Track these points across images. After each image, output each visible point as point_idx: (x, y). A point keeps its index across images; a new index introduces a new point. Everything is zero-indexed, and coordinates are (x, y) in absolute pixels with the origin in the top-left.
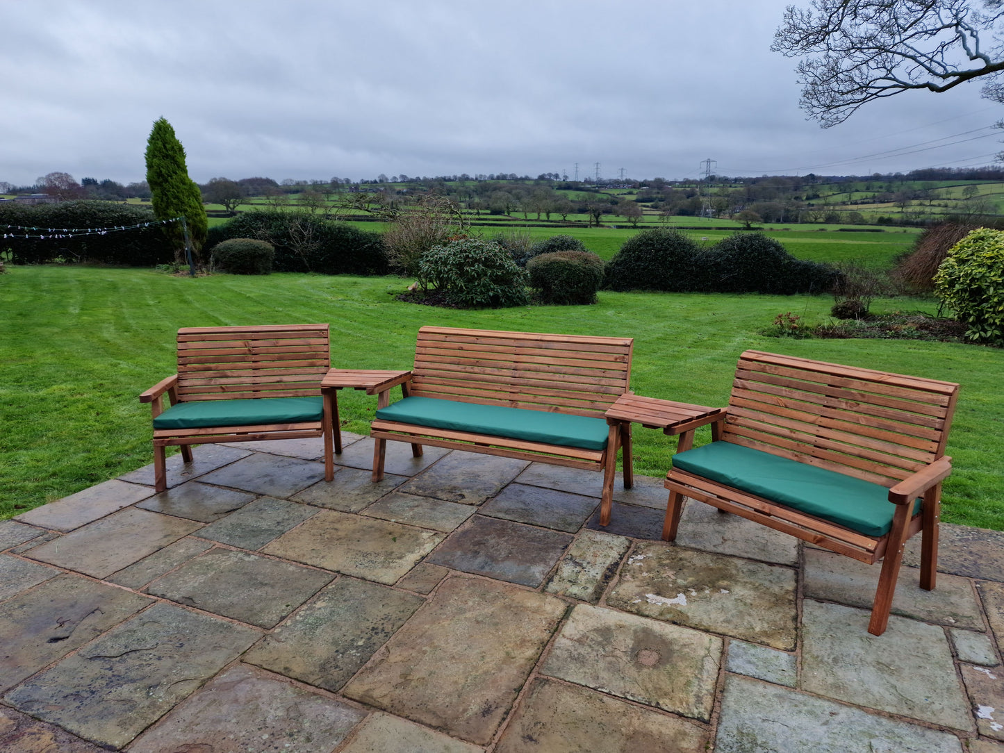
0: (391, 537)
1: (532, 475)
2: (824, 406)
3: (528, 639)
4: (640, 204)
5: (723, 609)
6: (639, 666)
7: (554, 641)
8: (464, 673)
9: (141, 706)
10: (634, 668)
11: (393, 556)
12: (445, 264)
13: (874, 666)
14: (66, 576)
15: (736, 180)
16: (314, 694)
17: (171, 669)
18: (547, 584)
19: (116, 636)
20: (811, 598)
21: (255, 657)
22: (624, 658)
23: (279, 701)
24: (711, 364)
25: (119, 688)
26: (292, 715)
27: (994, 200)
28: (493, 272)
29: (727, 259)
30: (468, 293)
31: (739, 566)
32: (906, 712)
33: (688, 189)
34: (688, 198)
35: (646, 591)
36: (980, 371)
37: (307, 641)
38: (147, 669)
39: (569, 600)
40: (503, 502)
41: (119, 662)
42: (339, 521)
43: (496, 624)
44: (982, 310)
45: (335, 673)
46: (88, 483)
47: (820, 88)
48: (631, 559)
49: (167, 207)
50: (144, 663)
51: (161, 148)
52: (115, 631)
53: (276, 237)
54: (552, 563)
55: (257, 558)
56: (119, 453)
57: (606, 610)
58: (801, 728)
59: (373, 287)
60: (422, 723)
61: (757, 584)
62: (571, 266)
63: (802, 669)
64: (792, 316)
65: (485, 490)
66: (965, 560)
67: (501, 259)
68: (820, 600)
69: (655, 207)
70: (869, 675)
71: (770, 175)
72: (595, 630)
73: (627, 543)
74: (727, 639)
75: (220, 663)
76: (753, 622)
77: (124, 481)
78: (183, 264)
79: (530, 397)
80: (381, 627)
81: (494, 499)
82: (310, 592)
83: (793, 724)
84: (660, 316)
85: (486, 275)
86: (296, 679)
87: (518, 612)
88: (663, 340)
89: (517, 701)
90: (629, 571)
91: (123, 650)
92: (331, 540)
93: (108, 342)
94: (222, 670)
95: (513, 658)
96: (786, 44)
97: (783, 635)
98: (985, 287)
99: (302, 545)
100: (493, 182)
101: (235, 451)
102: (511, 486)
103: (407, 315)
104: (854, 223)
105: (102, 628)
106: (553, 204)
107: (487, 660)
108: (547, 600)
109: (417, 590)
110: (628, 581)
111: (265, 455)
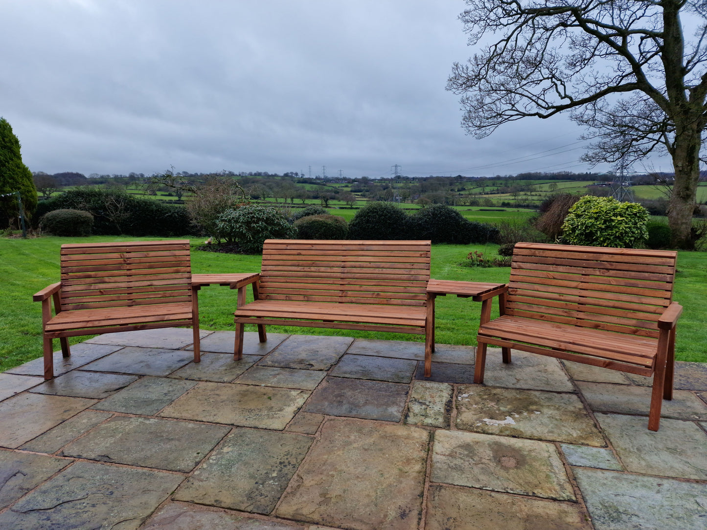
0: (265, 396)
1: (358, 348)
3: (411, 458)
4: (354, 193)
5: (543, 424)
6: (506, 469)
7: (431, 458)
8: (372, 487)
10: (502, 470)
11: (274, 409)
12: (237, 222)
13: (666, 451)
15: (414, 179)
17: (108, 513)
18: (406, 418)
19: (45, 492)
20: (598, 412)
21: (184, 495)
22: (491, 464)
23: (220, 527)
27: (567, 192)
28: (272, 229)
29: (426, 221)
30: (254, 243)
31: (538, 396)
33: (384, 184)
34: (384, 189)
35: (481, 417)
37: (227, 478)
38: (85, 516)
39: (428, 428)
40: (345, 367)
43: (381, 450)
45: (263, 501)
48: (459, 397)
50: (80, 511)
52: (42, 488)
53: (94, 209)
54: (402, 405)
55: (156, 420)
57: (459, 432)
58: (644, 497)
62: (327, 224)
63: (620, 458)
64: (478, 253)
65: (327, 360)
68: (605, 413)
69: (364, 196)
70: (667, 457)
71: (434, 175)
72: (459, 446)
73: (451, 387)
74: (557, 444)
75: (154, 503)
76: (569, 431)
77: (11, 374)
78: (16, 229)
79: (357, 288)
80: (286, 461)
81: (337, 366)
82: (214, 442)
85: (267, 230)
86: (229, 508)
87: (393, 439)
89: (424, 504)
90: (462, 405)
91: (55, 503)
92: (216, 402)
94: (157, 509)
95: (406, 473)
96: (454, 86)
97: (594, 437)
98: (594, 231)
99: (194, 408)
100: (252, 177)
101: (107, 347)
102: (345, 356)
103: (209, 259)
104: (488, 206)
105: (28, 487)
106: (295, 192)
107: (386, 476)
108: (412, 430)
109: (305, 432)
110: (465, 412)
111: (135, 348)
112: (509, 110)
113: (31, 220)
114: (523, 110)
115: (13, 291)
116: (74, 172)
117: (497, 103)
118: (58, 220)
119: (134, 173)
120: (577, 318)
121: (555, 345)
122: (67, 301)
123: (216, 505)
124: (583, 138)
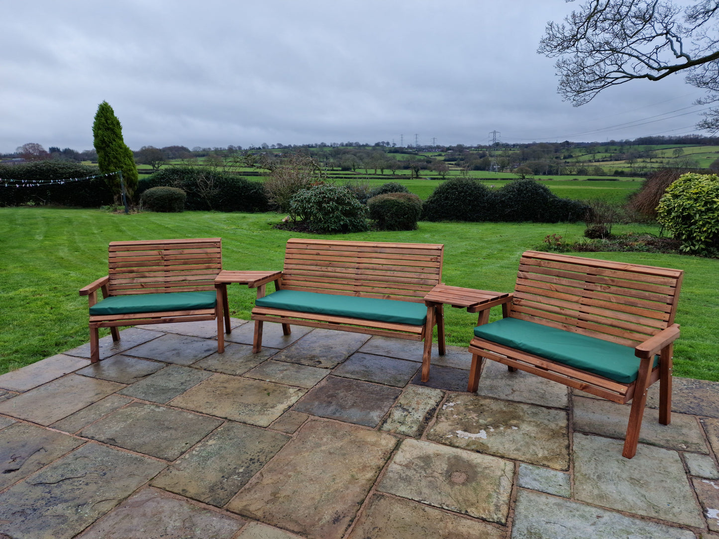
0: (266, 392)
1: (372, 346)
2: (585, 289)
3: (368, 465)
4: (447, 163)
5: (514, 441)
6: (452, 484)
7: (387, 466)
8: (320, 491)
9: (71, 520)
10: (447, 486)
11: (267, 406)
12: (309, 202)
13: (628, 481)
14: (20, 424)
15: (514, 146)
16: (205, 509)
18: (383, 424)
19: (55, 468)
20: (579, 432)
21: (160, 482)
22: (441, 478)
23: (177, 514)
24: (500, 270)
25: (55, 507)
26: (187, 525)
27: (695, 158)
28: (343, 208)
29: (510, 198)
30: (325, 223)
31: (525, 409)
32: (653, 514)
33: (481, 152)
34: (481, 158)
35: (456, 429)
36: (692, 272)
37: (200, 469)
38: (77, 492)
39: (399, 436)
40: (350, 366)
41: (56, 487)
42: (227, 381)
43: (344, 455)
44: (691, 230)
45: (221, 493)
46: (41, 357)
47: (572, 79)
48: (445, 406)
49: (109, 165)
50: (75, 487)
51: (104, 123)
52: (55, 464)
53: (187, 186)
54: (386, 410)
55: (165, 409)
56: (65, 336)
57: (427, 443)
58: (575, 528)
59: (257, 220)
60: (287, 530)
61: (539, 423)
62: (398, 203)
63: (574, 484)
64: (556, 237)
65: (337, 358)
66: (691, 403)
67: (349, 199)
68: (586, 434)
69: (458, 165)
70: (625, 488)
71: (538, 142)
72: (418, 457)
73: (442, 394)
74: (517, 463)
75: (133, 487)
76: (536, 450)
77: (68, 355)
78: (120, 205)
79: (369, 289)
80: (257, 458)
81: (343, 364)
82: (203, 434)
83: (569, 525)
84: (462, 238)
85: (338, 209)
86: (191, 498)
87: (360, 445)
88: (466, 253)
89: (360, 511)
90: (443, 414)
91: (60, 478)
92: (221, 395)
93: (63, 259)
94: (135, 492)
95: (357, 479)
96: (548, 48)
97: (559, 459)
98: (693, 214)
99: (199, 400)
101: (152, 333)
102: (356, 355)
103: (281, 239)
104: (598, 175)
105: (44, 462)
106: (386, 163)
107: (337, 481)
108: (382, 436)
109: (285, 431)
110: (443, 421)
111: (174, 336)
112: (614, 71)
113: (132, 196)
114: (631, 72)
118: (155, 197)
119: (232, 146)
121: (538, 363)
122: (114, 293)
123: (183, 494)
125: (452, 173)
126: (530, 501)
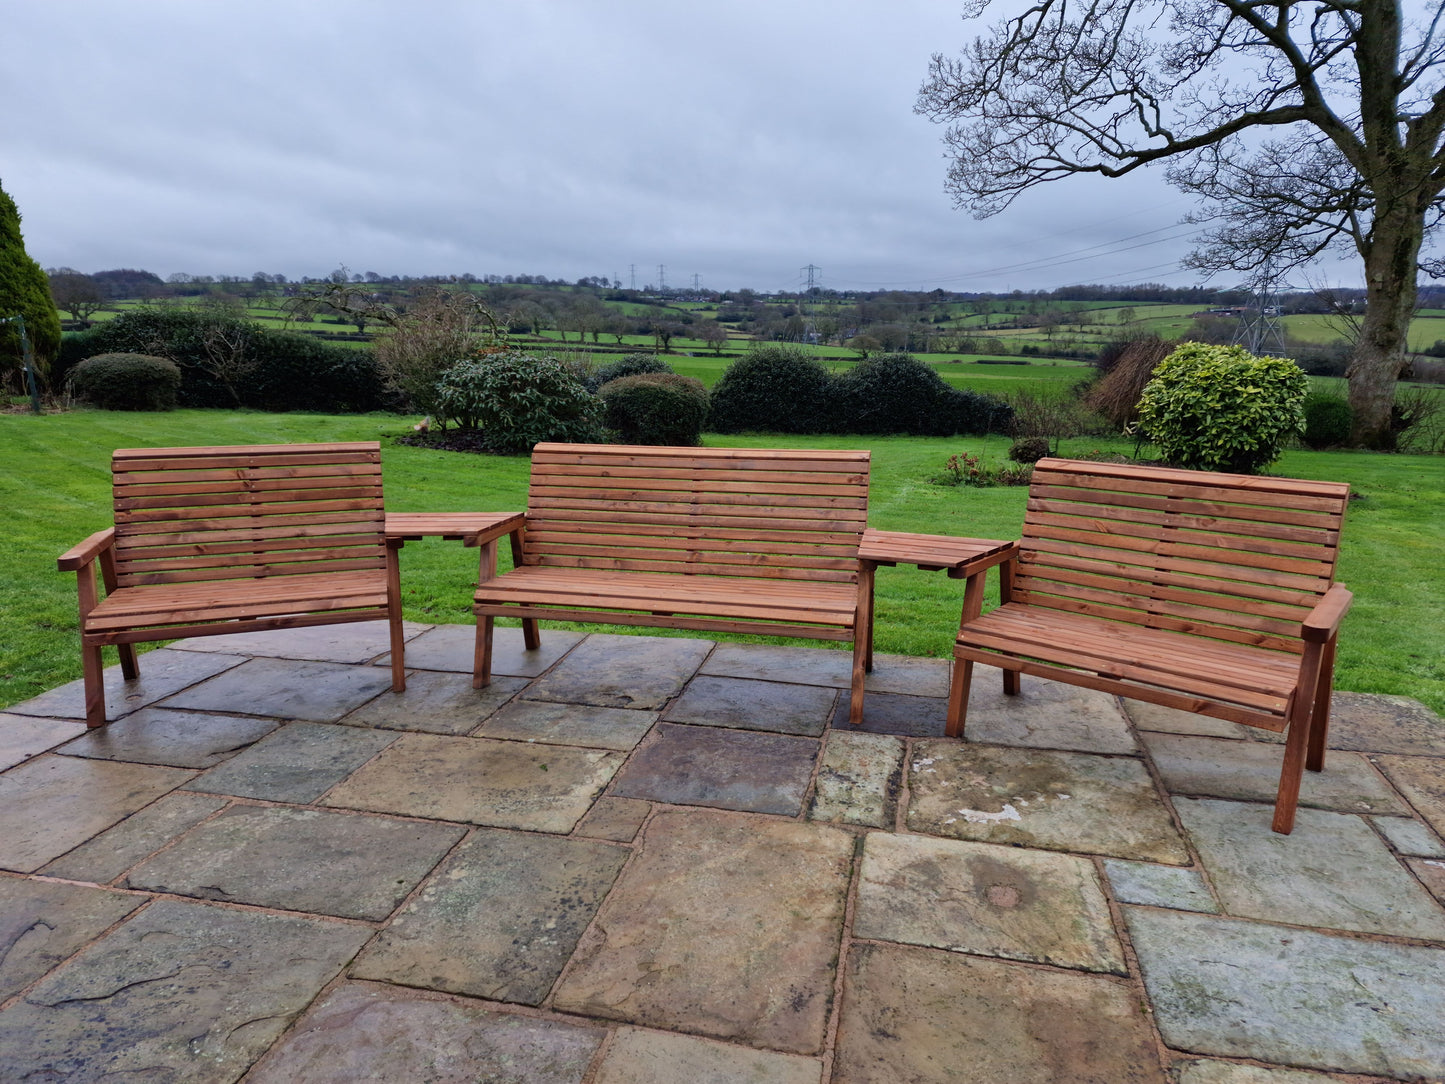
0: (536, 764)
1: (723, 663)
2: (1165, 526)
3: (817, 889)
4: (722, 324)
5: (1073, 820)
6: (998, 910)
7: (856, 888)
8: (740, 949)
9: (185, 1074)
10: (990, 913)
11: (553, 791)
12: (480, 386)
13: (1303, 874)
15: (846, 295)
17: (221, 1006)
18: (810, 809)
19: (93, 964)
20: (1179, 794)
21: (373, 966)
22: (970, 901)
23: (443, 1032)
25: (131, 1050)
26: (476, 1052)
27: (1154, 327)
28: (553, 402)
29: (867, 387)
30: (516, 432)
31: (1067, 762)
32: (1373, 928)
33: (786, 305)
34: (786, 316)
35: (956, 807)
38: (175, 1011)
39: (853, 829)
40: (695, 703)
41: (113, 1005)
43: (760, 873)
44: (1198, 445)
45: (526, 976)
47: (970, 168)
48: (915, 766)
50: (166, 1002)
53: (182, 353)
54: (804, 780)
57: (913, 837)
58: (1255, 966)
59: (354, 428)
60: (703, 1034)
61: (1102, 783)
62: (665, 393)
63: (1215, 888)
64: (969, 458)
65: (661, 688)
67: (565, 382)
68: (1192, 796)
69: (743, 329)
70: (1302, 885)
71: (889, 289)
72: (910, 866)
73: (900, 744)
74: (1098, 859)
75: (311, 986)
76: (1121, 833)
78: (19, 393)
79: (723, 544)
80: (575, 898)
81: (680, 700)
82: (433, 858)
83: (1242, 962)
85: (542, 404)
86: (461, 994)
89: (839, 981)
90: (920, 781)
91: (115, 985)
92: (437, 776)
94: (319, 997)
95: (806, 919)
96: (933, 104)
97: (1169, 846)
98: (1200, 416)
99: (391, 789)
100: (511, 286)
101: (215, 658)
102: (697, 680)
103: (424, 464)
104: (993, 353)
105: (58, 953)
106: (602, 320)
107: (769, 925)
108: (821, 832)
109: (612, 838)
110: (925, 795)
111: (271, 661)
112: (1042, 157)
113: (49, 375)
114: (1071, 159)
115: (16, 533)
116: (137, 268)
117: (1020, 142)
118: (106, 376)
119: (263, 274)
120: (1150, 612)
121: (1104, 667)
122: (129, 567)
123: (436, 988)
124: (1190, 220)
125: (734, 344)
126: (1153, 926)
